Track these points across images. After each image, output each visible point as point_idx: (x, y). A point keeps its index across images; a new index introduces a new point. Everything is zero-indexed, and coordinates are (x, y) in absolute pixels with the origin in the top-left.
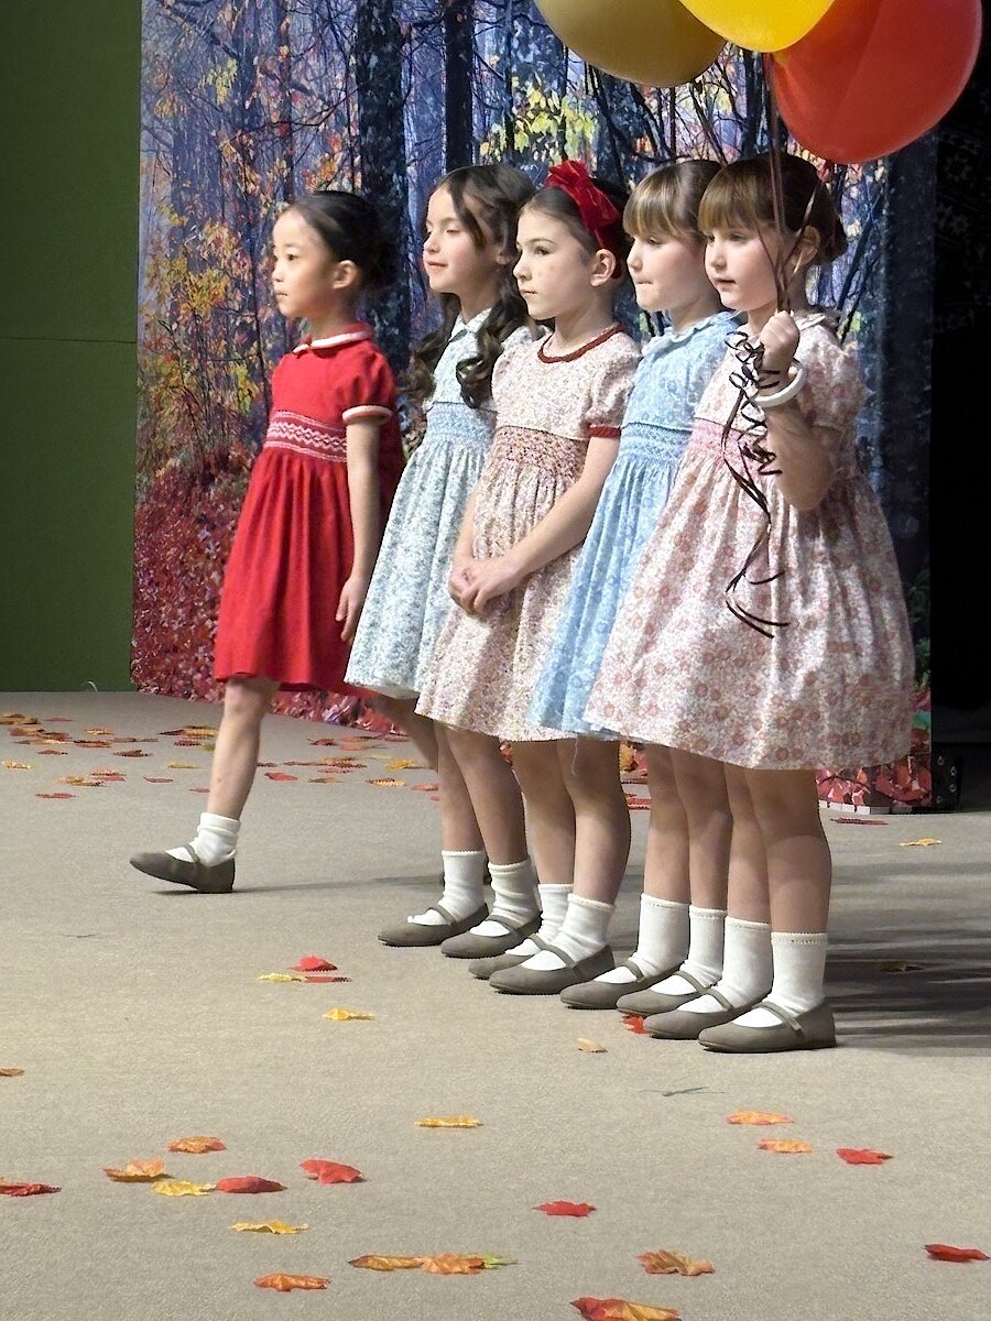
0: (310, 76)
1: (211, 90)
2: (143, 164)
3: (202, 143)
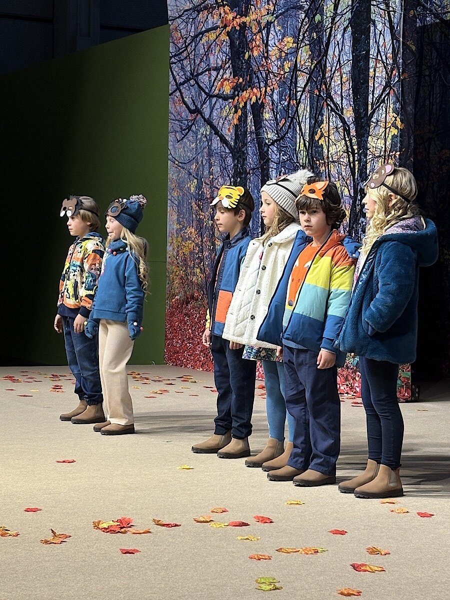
0: (219, 184)
1: (189, 188)
2: (168, 210)
3: (186, 204)
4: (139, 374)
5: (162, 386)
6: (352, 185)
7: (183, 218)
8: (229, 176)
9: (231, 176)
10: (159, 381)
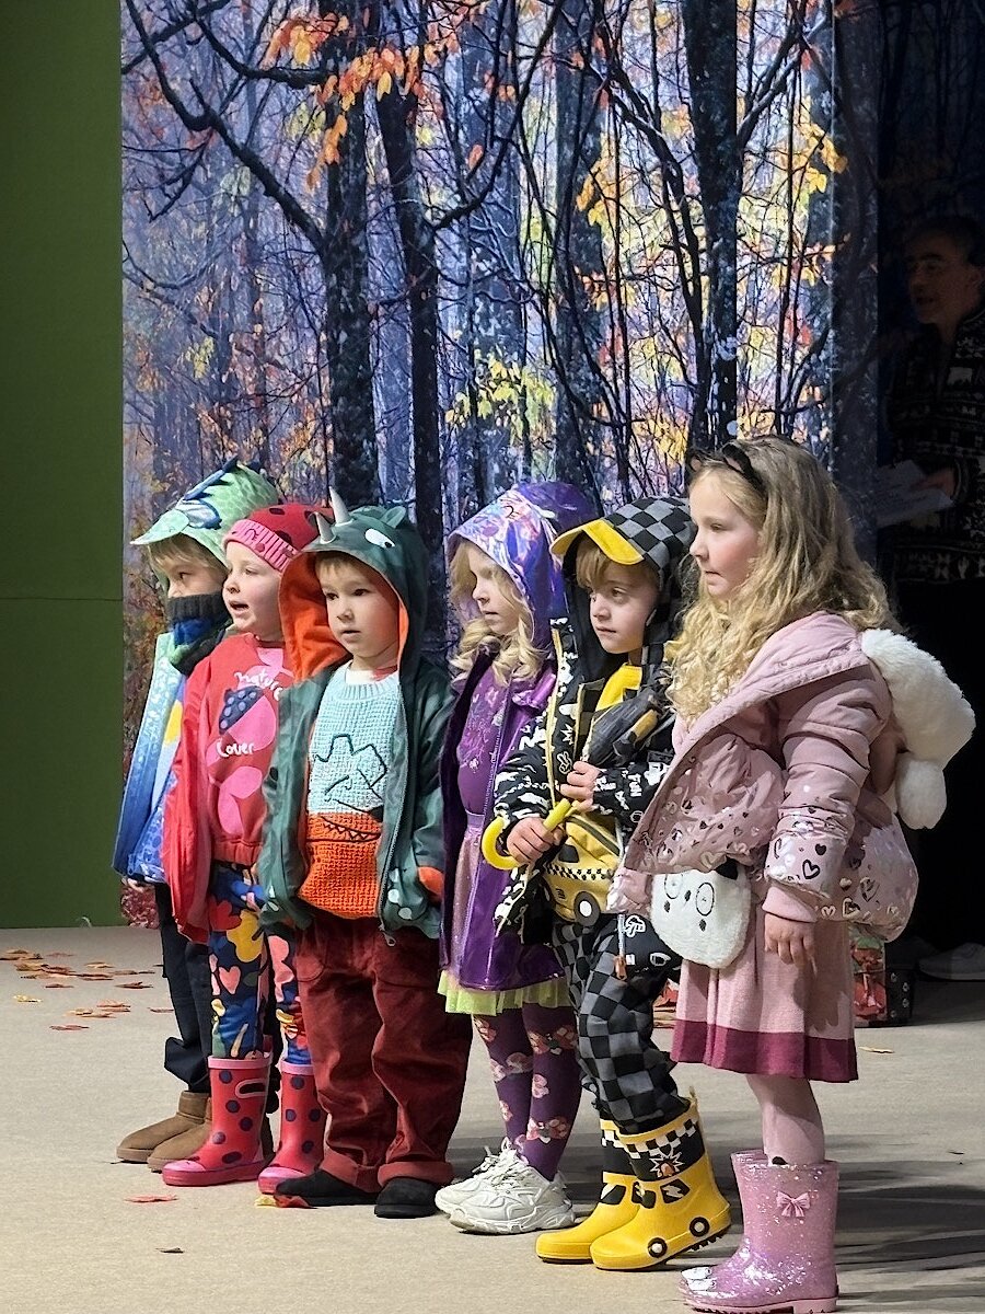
0: (282, 352)
1: (190, 366)
2: (126, 436)
3: (182, 416)
4: (38, 958)
5: (110, 993)
6: (693, 350)
7: (172, 459)
8: (312, 325)
9: (318, 324)
10: (101, 977)
